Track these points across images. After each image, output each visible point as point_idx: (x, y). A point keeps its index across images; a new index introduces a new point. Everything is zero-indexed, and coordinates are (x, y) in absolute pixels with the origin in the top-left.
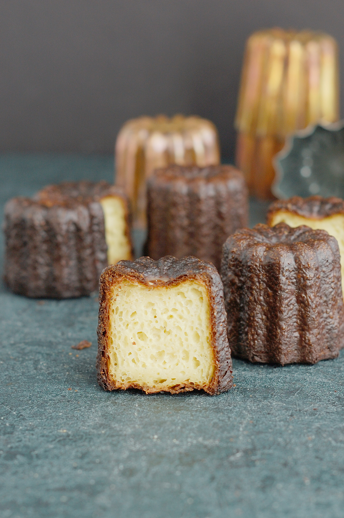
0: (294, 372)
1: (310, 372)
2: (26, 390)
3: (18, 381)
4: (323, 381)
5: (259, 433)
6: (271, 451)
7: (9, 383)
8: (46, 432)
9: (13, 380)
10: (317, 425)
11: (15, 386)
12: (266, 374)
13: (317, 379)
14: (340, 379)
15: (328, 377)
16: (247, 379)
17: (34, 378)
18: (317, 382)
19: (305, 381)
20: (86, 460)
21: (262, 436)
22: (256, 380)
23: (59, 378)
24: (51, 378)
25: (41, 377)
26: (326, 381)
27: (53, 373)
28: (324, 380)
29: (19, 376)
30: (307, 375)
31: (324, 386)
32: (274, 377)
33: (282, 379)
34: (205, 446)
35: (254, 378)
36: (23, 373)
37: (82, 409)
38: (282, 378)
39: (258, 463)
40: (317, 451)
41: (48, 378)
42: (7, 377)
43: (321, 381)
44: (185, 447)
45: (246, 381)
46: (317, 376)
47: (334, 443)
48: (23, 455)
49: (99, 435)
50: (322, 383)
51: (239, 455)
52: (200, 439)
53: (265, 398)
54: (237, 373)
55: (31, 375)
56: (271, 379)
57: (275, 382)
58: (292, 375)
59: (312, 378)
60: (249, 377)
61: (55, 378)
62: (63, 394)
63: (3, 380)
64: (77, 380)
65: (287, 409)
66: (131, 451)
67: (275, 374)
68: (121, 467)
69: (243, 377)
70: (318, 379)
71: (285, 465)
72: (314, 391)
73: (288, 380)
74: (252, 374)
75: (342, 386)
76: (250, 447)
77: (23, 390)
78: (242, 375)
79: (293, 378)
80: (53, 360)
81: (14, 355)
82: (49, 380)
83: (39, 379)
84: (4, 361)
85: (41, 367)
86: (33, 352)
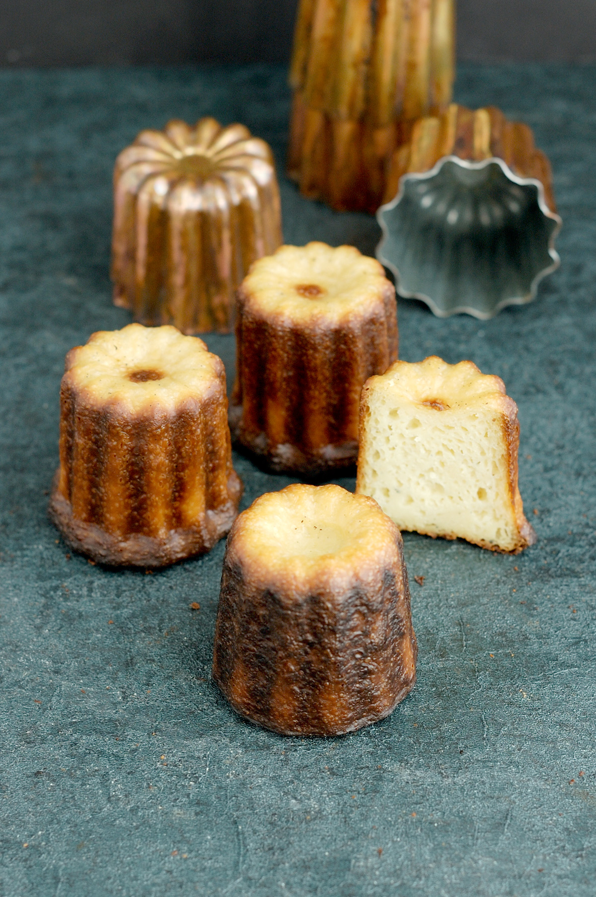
0: (491, 764)
1: (515, 762)
2: (109, 861)
3: (91, 837)
7: (78, 841)
9: (82, 833)
11: (90, 851)
12: (452, 775)
13: (529, 780)
14: (561, 779)
15: (544, 774)
16: (427, 792)
17: (112, 825)
18: (529, 791)
19: (513, 788)
22: (442, 794)
23: (151, 821)
24: (138, 824)
25: (123, 823)
26: (542, 785)
27: (138, 807)
28: (538, 782)
29: (88, 822)
30: (512, 771)
31: (542, 799)
32: (466, 783)
33: (478, 786)
35: (438, 789)
36: (93, 813)
38: (477, 783)
41: (134, 824)
42: (71, 827)
43: (536, 786)
45: (427, 800)
46: (527, 771)
50: (537, 792)
53: (465, 848)
54: (410, 774)
55: (105, 818)
56: (462, 789)
57: (470, 797)
58: (490, 774)
59: (521, 778)
60: (429, 785)
61: (144, 822)
62: (168, 866)
63: (68, 834)
64: (179, 824)
65: (501, 875)
67: (465, 772)
69: (420, 787)
70: (530, 782)
72: (530, 817)
73: (487, 789)
74: (432, 778)
75: (567, 798)
77: (106, 862)
78: (419, 780)
80: (129, 774)
81: (66, 762)
82: (137, 828)
83: (120, 826)
84: (54, 781)
85: (117, 795)
86: (92, 752)
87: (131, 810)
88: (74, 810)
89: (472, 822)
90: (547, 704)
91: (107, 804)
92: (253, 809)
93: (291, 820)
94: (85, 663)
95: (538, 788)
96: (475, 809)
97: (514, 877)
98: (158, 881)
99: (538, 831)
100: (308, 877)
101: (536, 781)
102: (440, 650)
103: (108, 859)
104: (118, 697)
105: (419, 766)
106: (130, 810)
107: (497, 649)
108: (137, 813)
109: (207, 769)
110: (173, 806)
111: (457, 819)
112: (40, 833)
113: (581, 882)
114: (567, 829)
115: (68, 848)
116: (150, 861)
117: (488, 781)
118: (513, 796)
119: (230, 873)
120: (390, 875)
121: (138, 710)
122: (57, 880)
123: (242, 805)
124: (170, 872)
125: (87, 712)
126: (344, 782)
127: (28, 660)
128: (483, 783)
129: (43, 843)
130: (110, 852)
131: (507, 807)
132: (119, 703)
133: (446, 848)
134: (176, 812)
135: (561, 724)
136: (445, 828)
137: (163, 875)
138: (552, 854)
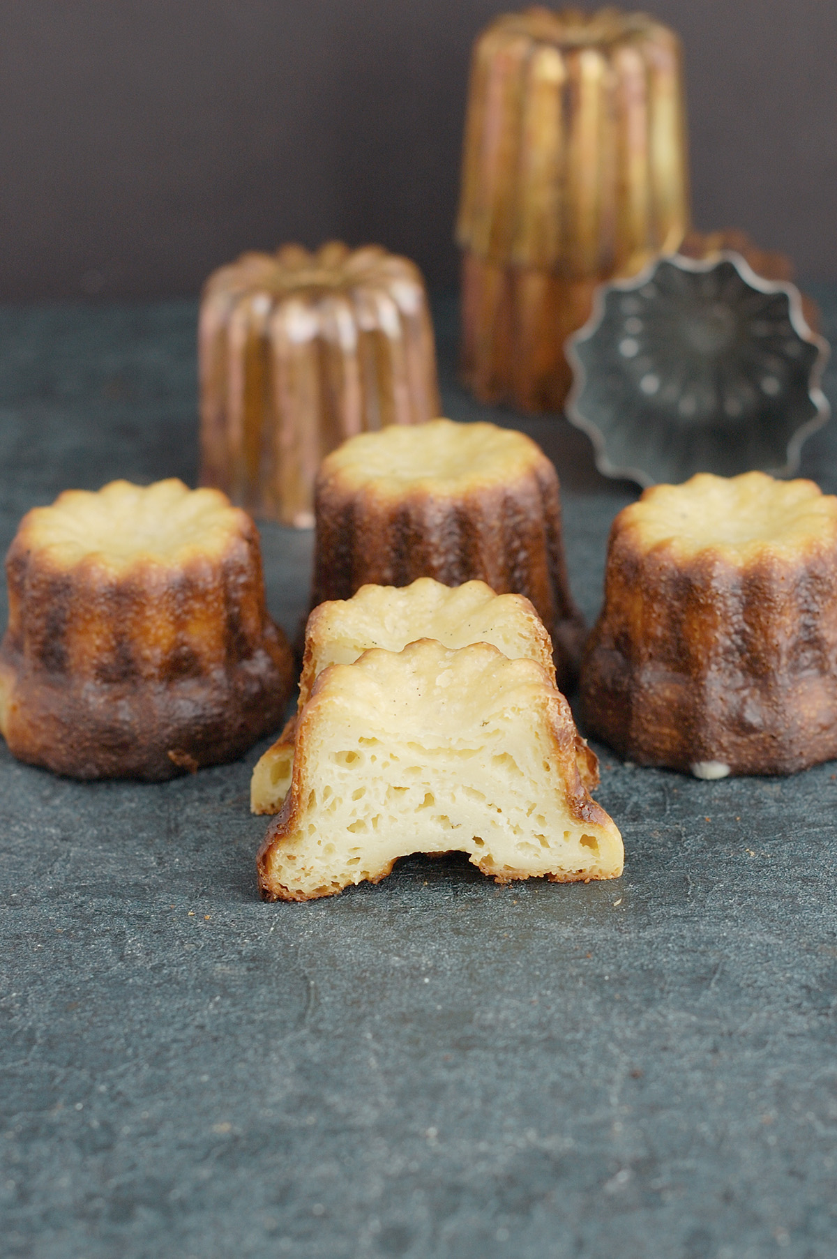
0: (696, 919)
1: (732, 916)
2: (112, 1020)
3: (89, 997)
4: (765, 940)
5: (654, 1108)
6: (689, 1164)
7: (70, 1002)
8: (185, 1136)
9: (76, 993)
10: (774, 1075)
11: (86, 1011)
12: (636, 931)
13: (752, 934)
14: (801, 934)
15: (775, 928)
16: (597, 947)
17: (122, 984)
18: (751, 945)
19: (726, 942)
20: (293, 1209)
21: (663, 1117)
22: (618, 949)
23: (180, 978)
24: (161, 981)
25: (139, 981)
26: (772, 939)
27: (164, 965)
28: (766, 937)
29: (87, 982)
30: (727, 925)
31: (770, 955)
32: (656, 937)
33: (674, 940)
34: (546, 1156)
35: (614, 944)
36: (96, 972)
37: (250, 1054)
38: (673, 937)
39: (669, 1197)
40: (788, 1154)
41: (156, 982)
42: (61, 988)
43: (762, 940)
44: (503, 1159)
45: (596, 955)
46: (749, 926)
47: (821, 1130)
48: (149, 1204)
49: (305, 1132)
50: (763, 947)
51: (623, 1177)
52: (532, 1134)
53: (649, 1002)
54: (573, 932)
55: (113, 977)
56: (650, 943)
57: (660, 950)
58: (694, 928)
59: (741, 933)
60: (600, 941)
61: (170, 980)
62: (198, 1021)
63: (55, 995)
64: (222, 979)
65: (701, 1031)
66: (387, 1177)
67: (656, 927)
68: (375, 1224)
69: (587, 943)
70: (754, 936)
71: (727, 1197)
72: (750, 972)
73: (688, 943)
74: (605, 934)
75: (808, 954)
76: (642, 1153)
77: (107, 1022)
78: (585, 937)
79: (698, 935)
80: (155, 933)
81: (63, 922)
82: (159, 985)
83: (134, 985)
84: (44, 942)
85: (133, 954)
86: (103, 913)
87: (153, 968)
88: (67, 970)
89: (661, 976)
90: (785, 861)
91: (118, 962)
92: (334, 965)
93: (389, 975)
94: (108, 831)
95: (765, 943)
96: (668, 962)
97: (722, 1035)
98: (182, 1037)
99: (761, 988)
100: (408, 1029)
101: (762, 935)
102: (631, 813)
103: (110, 1018)
104: (152, 863)
105: (587, 924)
106: (151, 969)
107: (715, 813)
108: (160, 971)
109: (272, 929)
110: (216, 962)
111: (640, 972)
112: (14, 994)
113: (823, 1040)
114: (806, 987)
115: (52, 1009)
116: (173, 1017)
117: (689, 935)
118: (727, 950)
119: (290, 1025)
120: (531, 1027)
121: (178, 875)
122: (31, 1041)
123: (319, 962)
124: (202, 1027)
125: (104, 877)
126: (474, 940)
127: (26, 829)
128: (683, 937)
129: (18, 1005)
130: (115, 1011)
131: (717, 961)
132: (152, 868)
133: (620, 1001)
134: (220, 968)
135: (805, 879)
136: (621, 982)
137: (191, 1031)
138: (781, 1012)
